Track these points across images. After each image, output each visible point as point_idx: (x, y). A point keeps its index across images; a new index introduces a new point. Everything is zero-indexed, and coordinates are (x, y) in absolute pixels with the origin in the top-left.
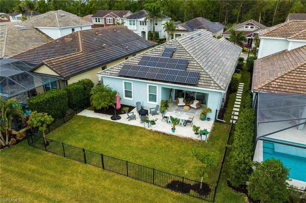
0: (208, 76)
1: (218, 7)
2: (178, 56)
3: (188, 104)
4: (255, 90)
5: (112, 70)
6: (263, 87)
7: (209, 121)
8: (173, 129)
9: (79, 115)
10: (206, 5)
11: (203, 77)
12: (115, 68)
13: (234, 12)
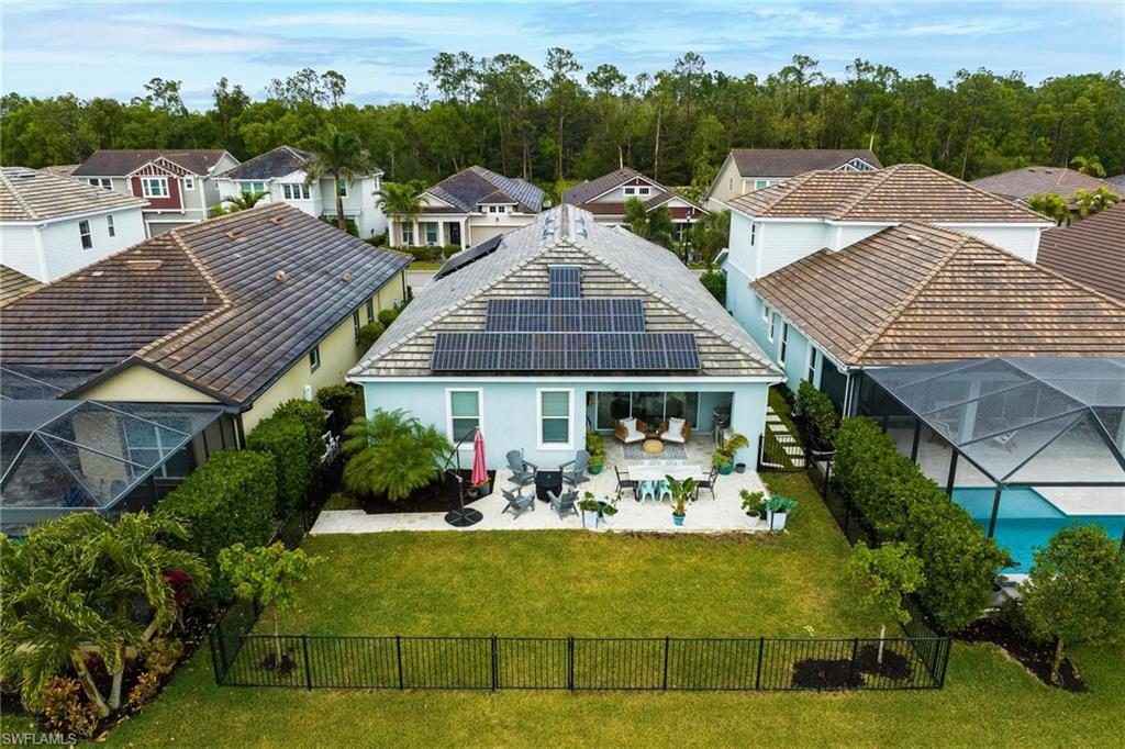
0: (718, 342)
1: (494, 131)
2: (602, 292)
3: (653, 435)
4: (851, 364)
5: (399, 357)
6: (865, 353)
7: (742, 472)
8: (679, 515)
9: (319, 532)
10: (458, 126)
11: (705, 345)
12: (405, 349)
13: (544, 147)
